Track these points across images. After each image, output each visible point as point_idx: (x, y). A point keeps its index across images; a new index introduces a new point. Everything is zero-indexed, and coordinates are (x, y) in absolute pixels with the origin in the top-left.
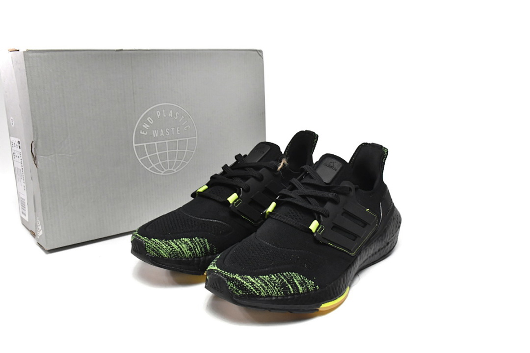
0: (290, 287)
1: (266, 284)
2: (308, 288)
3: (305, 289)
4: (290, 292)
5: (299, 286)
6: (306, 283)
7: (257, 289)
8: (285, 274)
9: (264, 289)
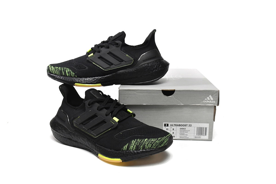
0: (63, 73)
1: (55, 70)
2: (71, 75)
3: (69, 75)
4: (63, 74)
5: (67, 73)
6: (70, 73)
7: (52, 71)
8: (64, 68)
9: (54, 71)
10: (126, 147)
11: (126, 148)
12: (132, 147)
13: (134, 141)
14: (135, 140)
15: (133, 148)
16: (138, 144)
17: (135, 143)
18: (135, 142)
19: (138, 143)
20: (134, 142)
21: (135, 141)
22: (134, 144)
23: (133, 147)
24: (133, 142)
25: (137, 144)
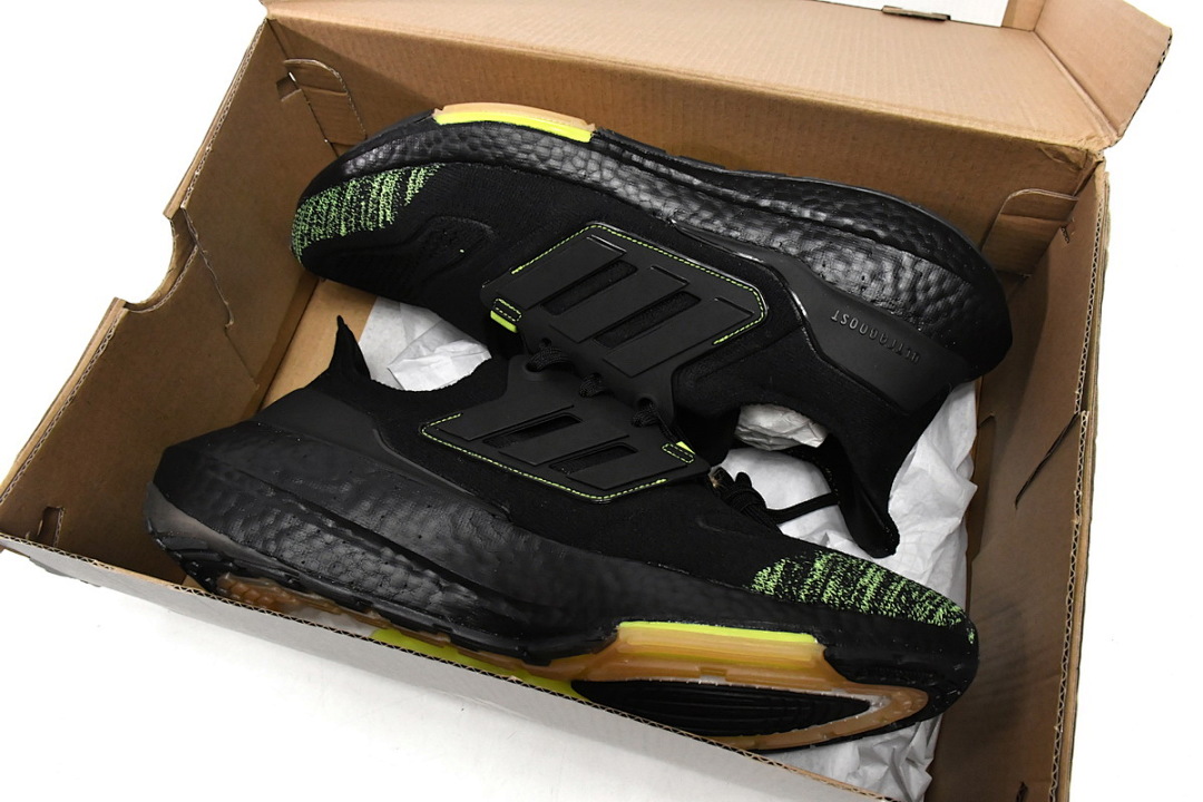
10: (411, 184)
11: (414, 181)
12: (384, 191)
13: (385, 216)
14: (384, 221)
15: (382, 184)
16: (363, 204)
17: (378, 210)
18: (378, 215)
19: (366, 211)
20: (381, 213)
21: (381, 218)
22: (378, 203)
23: (381, 190)
24: (388, 212)
25: (367, 206)
